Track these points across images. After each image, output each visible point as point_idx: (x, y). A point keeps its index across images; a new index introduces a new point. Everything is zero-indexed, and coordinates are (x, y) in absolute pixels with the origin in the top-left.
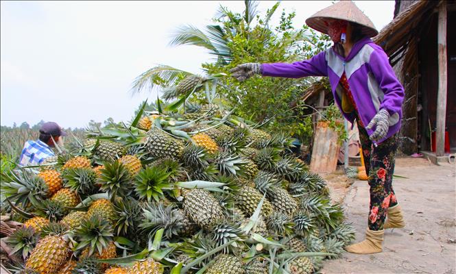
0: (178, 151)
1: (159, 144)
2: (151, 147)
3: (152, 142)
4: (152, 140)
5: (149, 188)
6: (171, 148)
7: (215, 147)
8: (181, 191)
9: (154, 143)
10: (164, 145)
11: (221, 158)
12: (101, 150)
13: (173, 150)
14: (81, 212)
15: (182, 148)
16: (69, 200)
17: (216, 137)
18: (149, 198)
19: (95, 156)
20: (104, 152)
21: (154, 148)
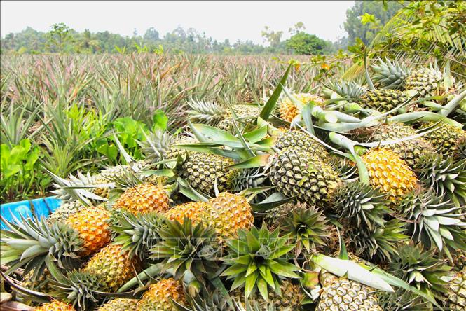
0: (324, 191)
1: (289, 173)
2: (276, 177)
3: (278, 168)
4: (277, 165)
5: (250, 271)
6: (312, 184)
7: (408, 182)
8: (320, 274)
9: (280, 171)
10: (298, 176)
11: (417, 208)
12: (190, 171)
13: (314, 188)
14: (129, 300)
15: (333, 185)
16: (116, 269)
17: (417, 156)
18: (248, 292)
19: (179, 179)
20: (196, 174)
21: (280, 180)
